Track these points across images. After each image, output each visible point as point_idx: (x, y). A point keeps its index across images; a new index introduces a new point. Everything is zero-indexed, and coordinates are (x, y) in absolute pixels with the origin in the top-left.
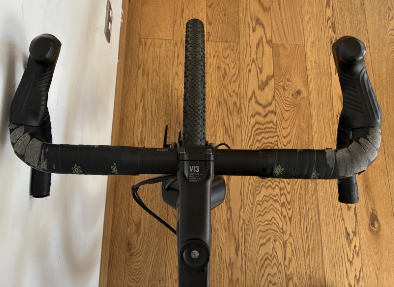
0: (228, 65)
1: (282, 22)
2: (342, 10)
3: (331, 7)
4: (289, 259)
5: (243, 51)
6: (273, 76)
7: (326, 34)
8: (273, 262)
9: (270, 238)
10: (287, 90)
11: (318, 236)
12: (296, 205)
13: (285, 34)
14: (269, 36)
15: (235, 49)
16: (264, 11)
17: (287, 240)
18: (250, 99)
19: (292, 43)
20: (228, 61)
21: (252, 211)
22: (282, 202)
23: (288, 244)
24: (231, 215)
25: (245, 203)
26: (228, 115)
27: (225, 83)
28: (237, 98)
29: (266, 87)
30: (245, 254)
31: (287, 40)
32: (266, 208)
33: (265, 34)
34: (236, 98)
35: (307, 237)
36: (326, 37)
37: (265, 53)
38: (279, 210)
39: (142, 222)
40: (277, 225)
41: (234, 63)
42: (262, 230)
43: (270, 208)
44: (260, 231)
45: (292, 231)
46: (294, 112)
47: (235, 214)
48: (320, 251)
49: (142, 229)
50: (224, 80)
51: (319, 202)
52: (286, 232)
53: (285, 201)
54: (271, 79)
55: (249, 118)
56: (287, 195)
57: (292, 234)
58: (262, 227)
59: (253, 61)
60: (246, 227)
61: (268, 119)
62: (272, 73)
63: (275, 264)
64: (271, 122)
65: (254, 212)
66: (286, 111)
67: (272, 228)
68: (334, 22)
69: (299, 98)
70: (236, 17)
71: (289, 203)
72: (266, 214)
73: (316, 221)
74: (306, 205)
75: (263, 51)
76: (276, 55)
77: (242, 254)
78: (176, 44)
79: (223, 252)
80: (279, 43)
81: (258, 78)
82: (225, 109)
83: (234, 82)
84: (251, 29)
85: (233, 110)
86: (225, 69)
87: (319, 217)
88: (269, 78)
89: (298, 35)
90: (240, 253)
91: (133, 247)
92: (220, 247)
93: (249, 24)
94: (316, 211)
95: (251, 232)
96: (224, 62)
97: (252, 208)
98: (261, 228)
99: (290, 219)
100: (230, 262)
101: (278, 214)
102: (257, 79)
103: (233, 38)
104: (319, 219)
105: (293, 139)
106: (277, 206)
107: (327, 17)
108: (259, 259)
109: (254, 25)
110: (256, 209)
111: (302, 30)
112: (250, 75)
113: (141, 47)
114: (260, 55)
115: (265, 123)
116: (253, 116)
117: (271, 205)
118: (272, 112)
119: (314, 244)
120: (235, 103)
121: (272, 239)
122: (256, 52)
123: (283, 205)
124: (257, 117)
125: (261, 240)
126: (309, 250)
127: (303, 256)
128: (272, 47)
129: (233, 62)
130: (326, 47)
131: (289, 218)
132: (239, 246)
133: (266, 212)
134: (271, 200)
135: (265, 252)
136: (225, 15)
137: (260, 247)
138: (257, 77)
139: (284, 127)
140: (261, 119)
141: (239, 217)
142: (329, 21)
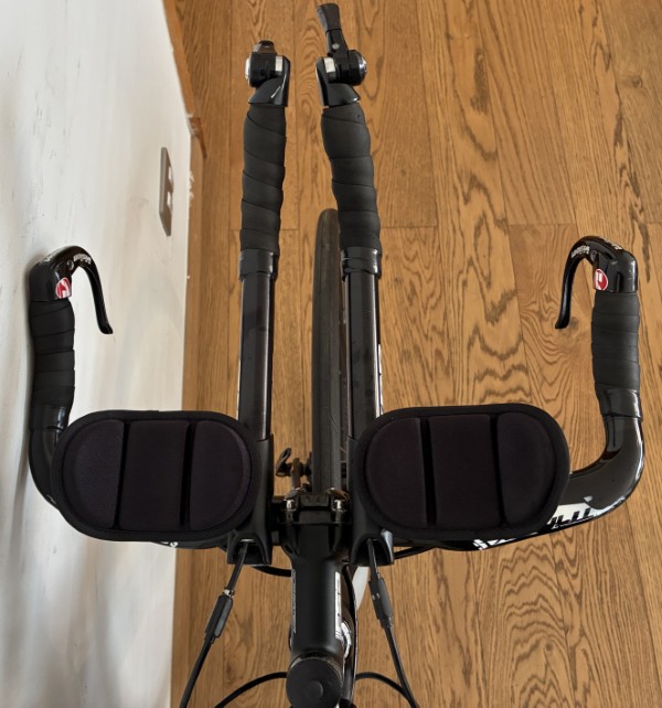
0: (418, 274)
1: (524, 181)
2: (648, 149)
3: (625, 144)
4: (584, 686)
5: (448, 243)
6: (514, 293)
7: (620, 200)
8: (549, 695)
9: (538, 642)
10: (547, 320)
11: (643, 634)
12: (590, 566)
13: (533, 206)
14: (499, 209)
15: (431, 241)
16: (486, 160)
17: (575, 646)
18: (471, 344)
19: (549, 222)
20: (416, 266)
21: (493, 583)
22: (557, 560)
23: (579, 654)
24: (447, 594)
25: (476, 567)
26: (425, 380)
27: (413, 311)
28: (443, 341)
29: (503, 315)
30: (484, 680)
31: (538, 216)
32: (523, 575)
33: (491, 206)
34: (439, 341)
35: (620, 636)
36: (620, 205)
37: (493, 243)
38: (551, 579)
39: (255, 619)
40: (549, 611)
41: (431, 269)
42: (519, 625)
43: (532, 576)
44: (515, 627)
45: (585, 624)
46: (566, 366)
47: (457, 593)
48: (652, 665)
49: (255, 634)
50: (411, 304)
51: (639, 557)
52: (572, 627)
53: (564, 558)
54: (510, 299)
55: (472, 383)
56: (567, 544)
57: (587, 630)
58: (519, 619)
59: (471, 263)
60: (481, 618)
61: (512, 382)
62: (513, 287)
63: (553, 700)
64: (520, 388)
65: (497, 585)
66: (548, 363)
67: (541, 620)
68: (635, 174)
69: (574, 336)
70: (427, 175)
71: (572, 563)
72: (525, 590)
73: (636, 599)
74: (610, 565)
75: (490, 242)
76: (517, 248)
77: (478, 680)
78: (306, 237)
79: (437, 678)
80: (522, 222)
81: (484, 297)
82: (418, 367)
83: (433, 308)
84: (461, 198)
85: (436, 368)
86: (411, 283)
87: (642, 590)
88: (507, 297)
89: (562, 205)
90: (473, 679)
91: (239, 675)
92: (430, 667)
93: (455, 188)
94: (635, 577)
95: (495, 630)
96: (408, 269)
97: (493, 577)
98: (515, 620)
99: (579, 597)
100: (453, 701)
101: (551, 588)
102: (482, 301)
103: (425, 219)
104: (643, 595)
105: (568, 421)
106: (547, 569)
107: (619, 166)
108: (517, 691)
109: (466, 190)
110: (501, 578)
111: (567, 194)
112: (466, 292)
113: (233, 247)
114: (483, 250)
115: (507, 393)
116: (480, 378)
117: (534, 568)
118: (520, 367)
119: (636, 651)
120: (438, 353)
121: (543, 645)
122: (476, 245)
123: (559, 566)
124: (488, 380)
125: (519, 647)
126: (626, 665)
127: (614, 679)
128: (507, 232)
129: (428, 268)
130: (622, 226)
131: (575, 595)
132: (470, 664)
133: (524, 585)
134: (533, 558)
135: (529, 676)
136: (404, 173)
137: (517, 664)
138: (480, 295)
139: (547, 397)
140: (497, 385)
141: (467, 598)
142: (625, 173)
